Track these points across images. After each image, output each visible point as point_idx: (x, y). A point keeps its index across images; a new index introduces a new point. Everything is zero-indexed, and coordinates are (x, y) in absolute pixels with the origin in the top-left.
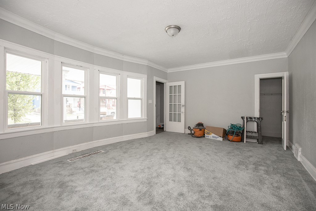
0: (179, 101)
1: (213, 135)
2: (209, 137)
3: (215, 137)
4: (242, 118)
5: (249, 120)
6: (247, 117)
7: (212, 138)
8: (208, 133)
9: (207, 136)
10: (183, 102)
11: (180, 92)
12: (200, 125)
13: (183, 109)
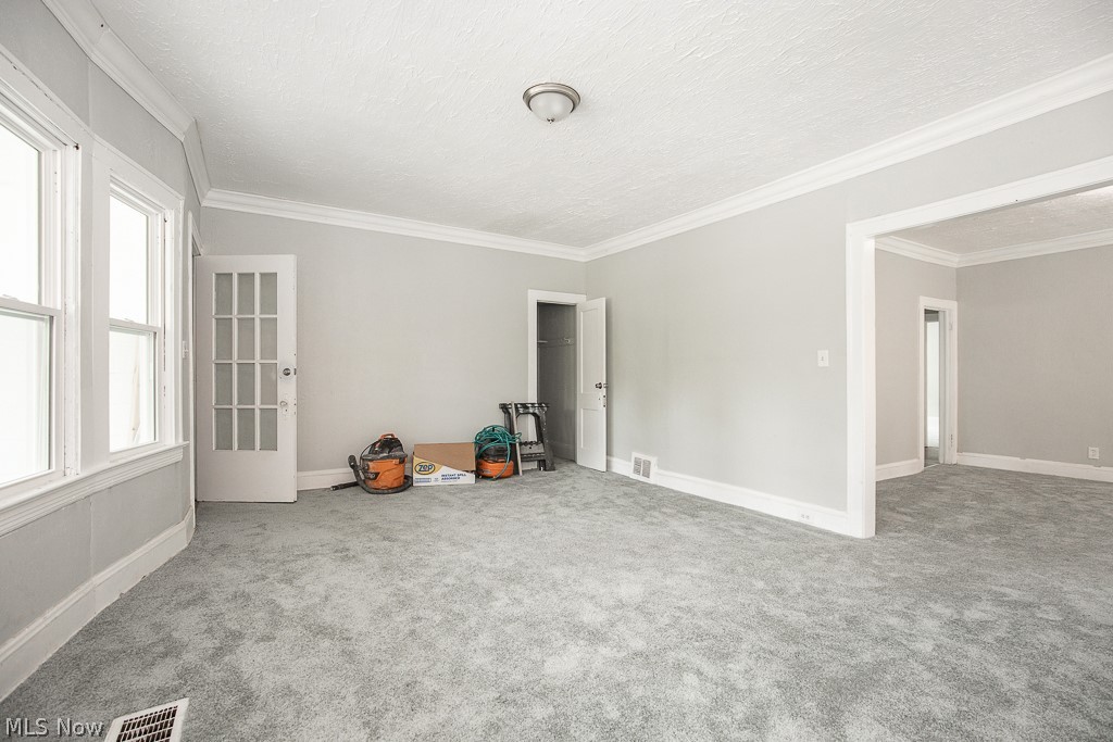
0: (271, 349)
1: (445, 470)
2: (428, 480)
3: (452, 477)
4: (504, 407)
5: (521, 411)
6: (516, 405)
7: (440, 483)
8: (426, 469)
9: (420, 480)
10: (286, 354)
11: (270, 304)
12: (389, 444)
13: (287, 390)
